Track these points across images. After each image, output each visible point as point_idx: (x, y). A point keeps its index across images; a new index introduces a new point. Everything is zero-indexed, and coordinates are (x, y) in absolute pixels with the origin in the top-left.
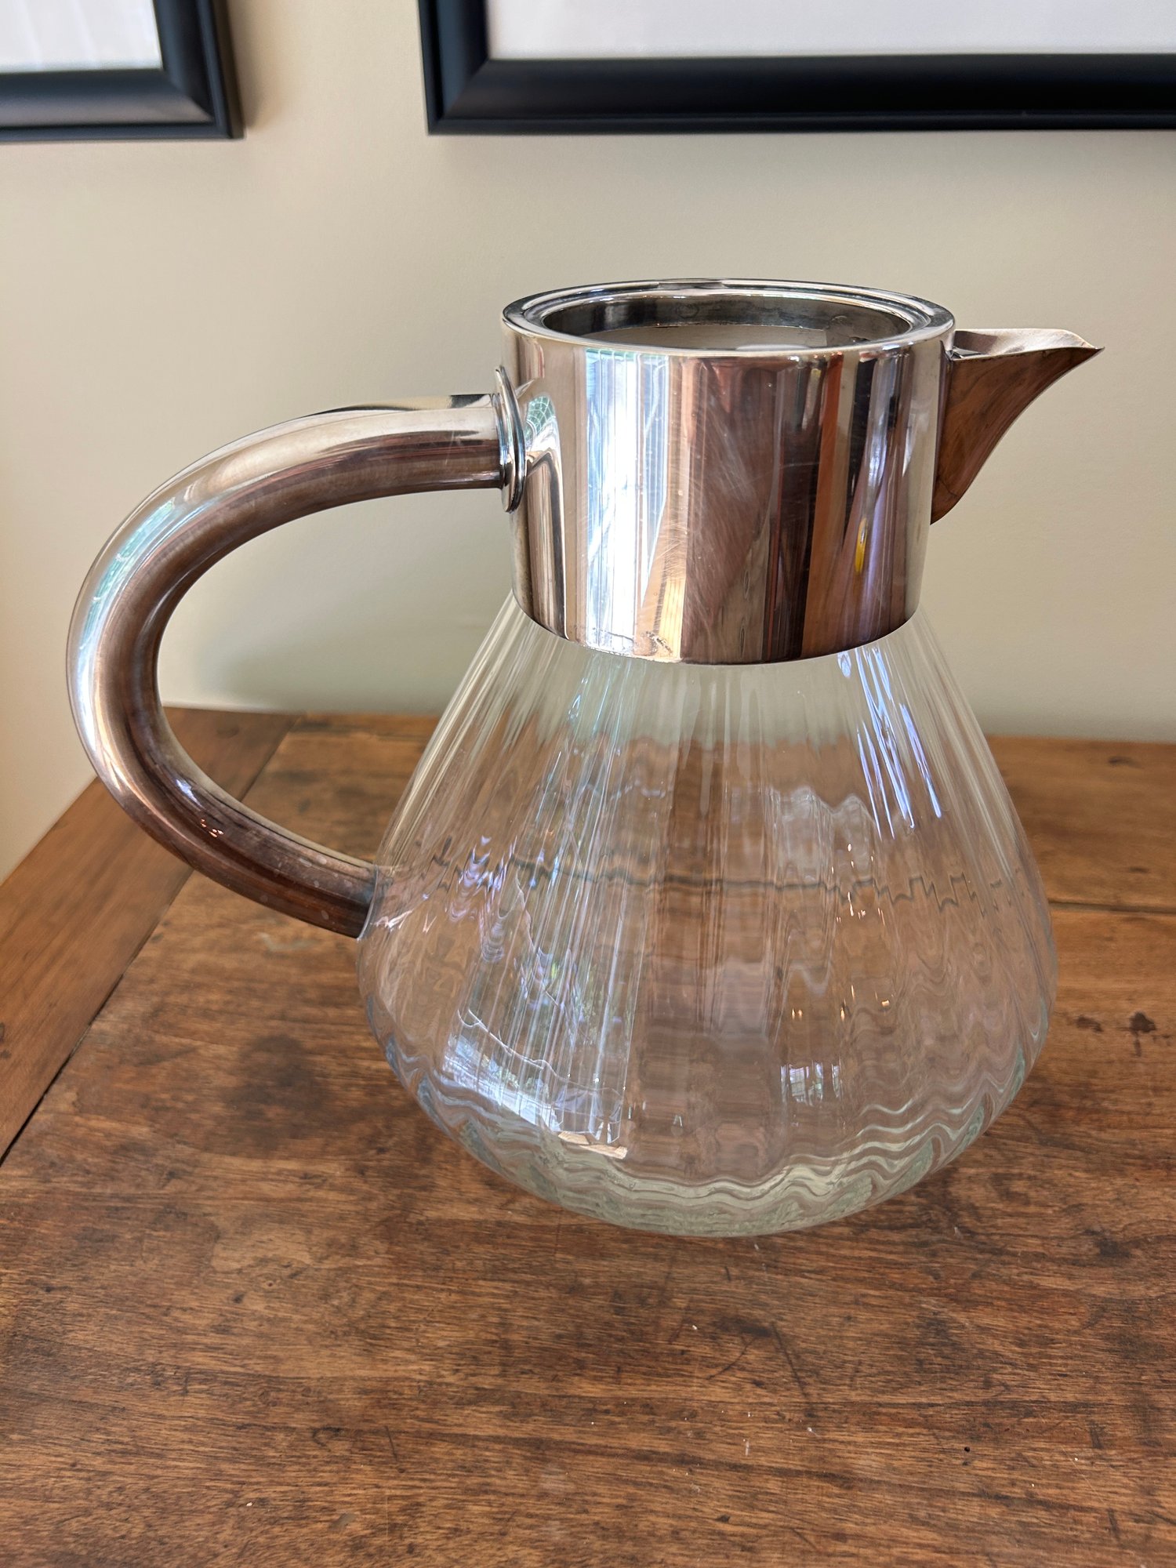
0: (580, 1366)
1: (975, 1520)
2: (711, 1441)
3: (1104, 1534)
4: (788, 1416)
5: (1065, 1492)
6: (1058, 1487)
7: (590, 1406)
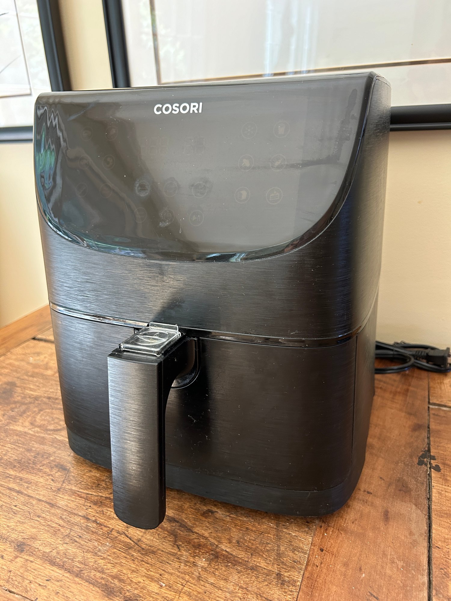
0: (15, 466)
1: (76, 521)
2: (30, 490)
3: (105, 533)
4: (53, 488)
5: (105, 521)
6: (105, 520)
7: (8, 476)
